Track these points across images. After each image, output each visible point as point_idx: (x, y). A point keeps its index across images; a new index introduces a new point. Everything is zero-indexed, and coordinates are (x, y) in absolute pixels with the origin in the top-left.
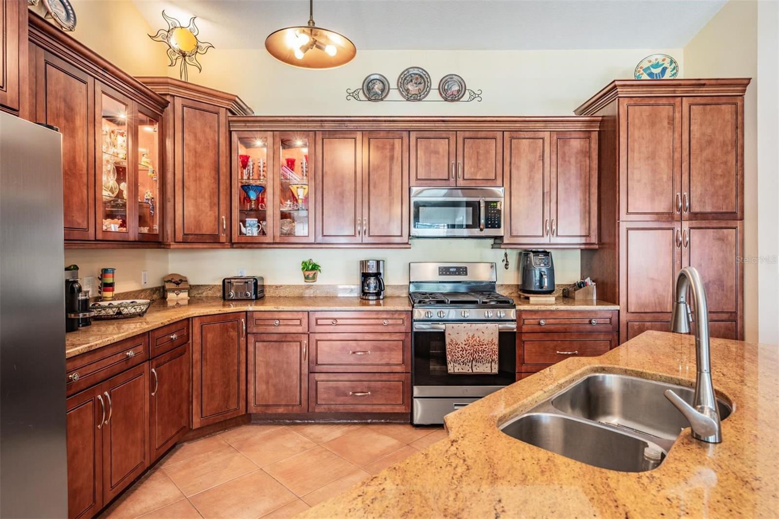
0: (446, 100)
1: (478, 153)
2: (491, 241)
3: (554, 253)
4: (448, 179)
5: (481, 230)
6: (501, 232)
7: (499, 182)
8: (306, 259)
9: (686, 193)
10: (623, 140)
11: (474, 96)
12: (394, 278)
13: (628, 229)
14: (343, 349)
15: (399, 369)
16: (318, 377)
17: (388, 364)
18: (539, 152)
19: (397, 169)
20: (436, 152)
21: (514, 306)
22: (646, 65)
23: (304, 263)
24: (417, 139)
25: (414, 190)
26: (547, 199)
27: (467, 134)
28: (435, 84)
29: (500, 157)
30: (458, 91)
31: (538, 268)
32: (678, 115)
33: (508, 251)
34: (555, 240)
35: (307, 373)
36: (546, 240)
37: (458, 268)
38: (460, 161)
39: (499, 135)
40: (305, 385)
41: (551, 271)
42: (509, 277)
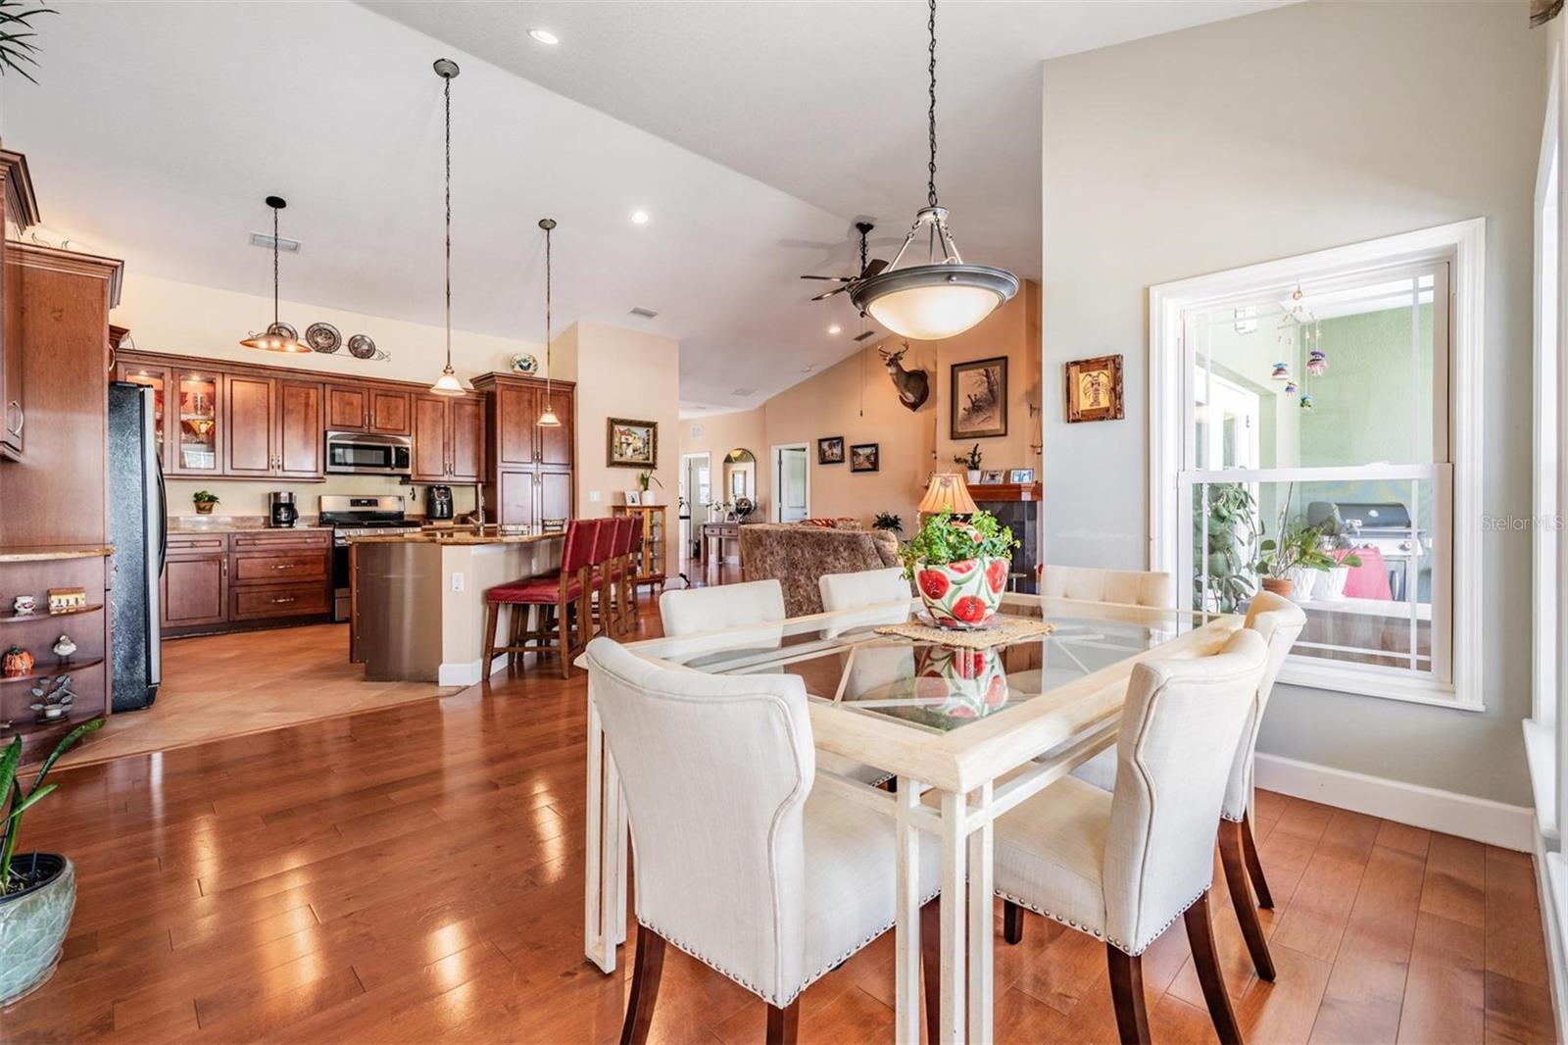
0: (356, 356)
1: (389, 408)
2: (400, 479)
3: (452, 488)
4: (362, 427)
5: (392, 469)
6: (409, 471)
7: (407, 432)
8: (199, 492)
9: (539, 451)
10: (499, 412)
11: (382, 356)
12: (306, 509)
13: (503, 473)
14: (265, 564)
15: (321, 578)
16: (239, 590)
17: (310, 575)
18: (439, 412)
19: (312, 413)
20: (351, 404)
21: (420, 526)
22: (518, 358)
23: (196, 495)
24: (332, 391)
25: (330, 434)
26: (446, 448)
27: (379, 392)
28: (345, 341)
29: (407, 413)
30: (368, 350)
31: (439, 501)
32: (534, 400)
33: (415, 487)
34: (453, 479)
35: (227, 588)
36: (446, 478)
37: (369, 501)
38: (372, 413)
39: (407, 396)
40: (224, 598)
41: (450, 503)
42: (414, 508)
